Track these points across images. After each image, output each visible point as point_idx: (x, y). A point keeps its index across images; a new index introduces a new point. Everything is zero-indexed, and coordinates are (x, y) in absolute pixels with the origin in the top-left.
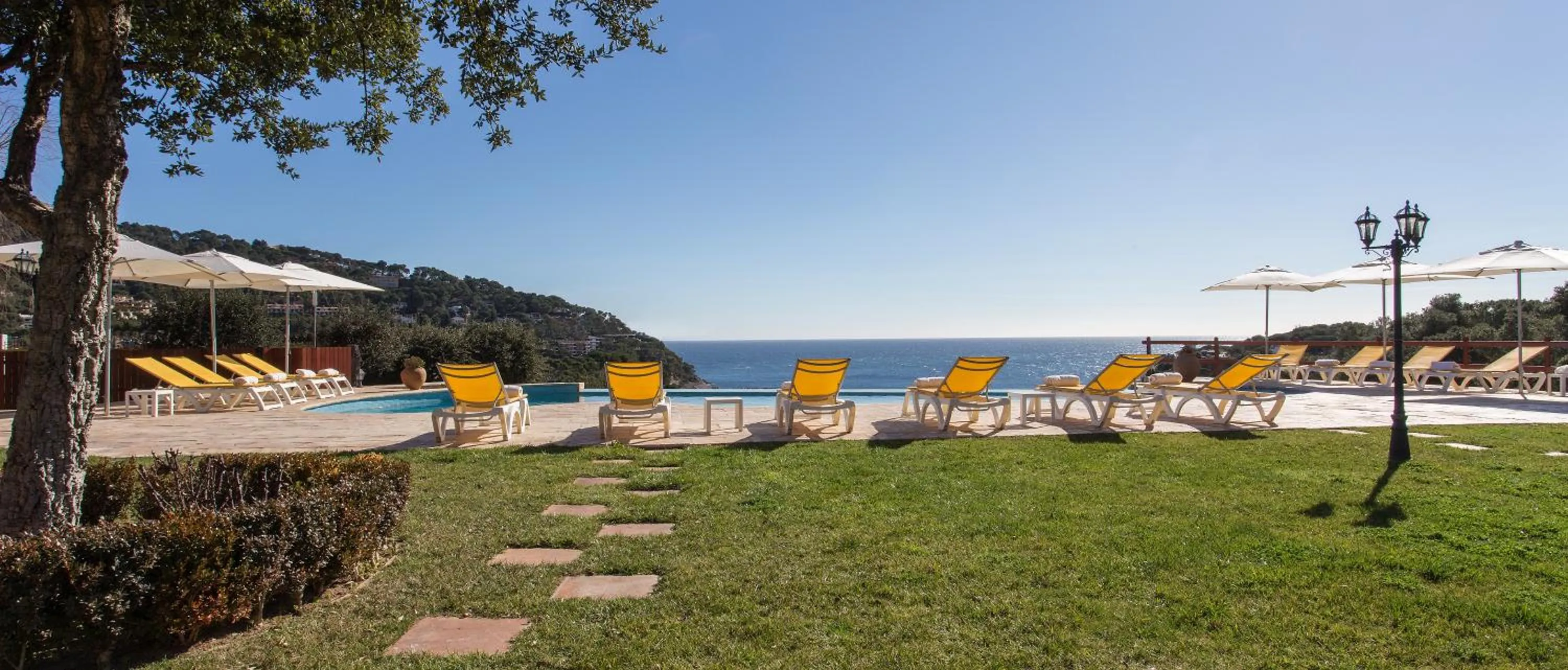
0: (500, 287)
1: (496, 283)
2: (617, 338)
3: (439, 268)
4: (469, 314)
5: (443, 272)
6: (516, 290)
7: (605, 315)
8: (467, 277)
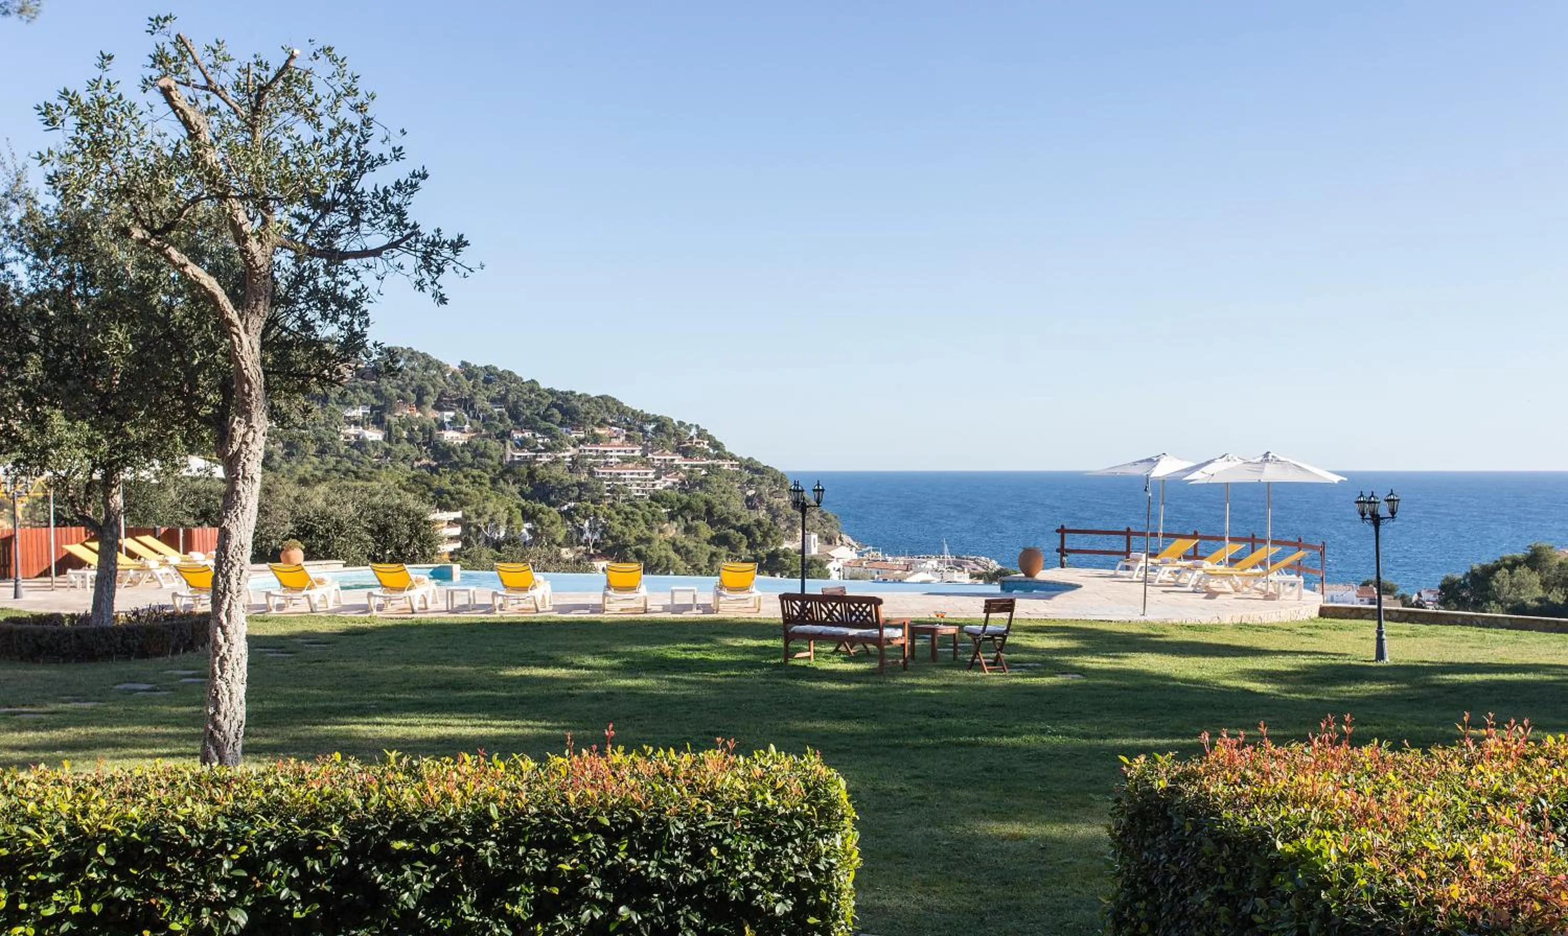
0: (517, 380)
1: (510, 373)
2: (707, 467)
3: (419, 348)
4: (467, 427)
5: (424, 356)
6: (544, 385)
7: (689, 428)
8: (464, 364)
